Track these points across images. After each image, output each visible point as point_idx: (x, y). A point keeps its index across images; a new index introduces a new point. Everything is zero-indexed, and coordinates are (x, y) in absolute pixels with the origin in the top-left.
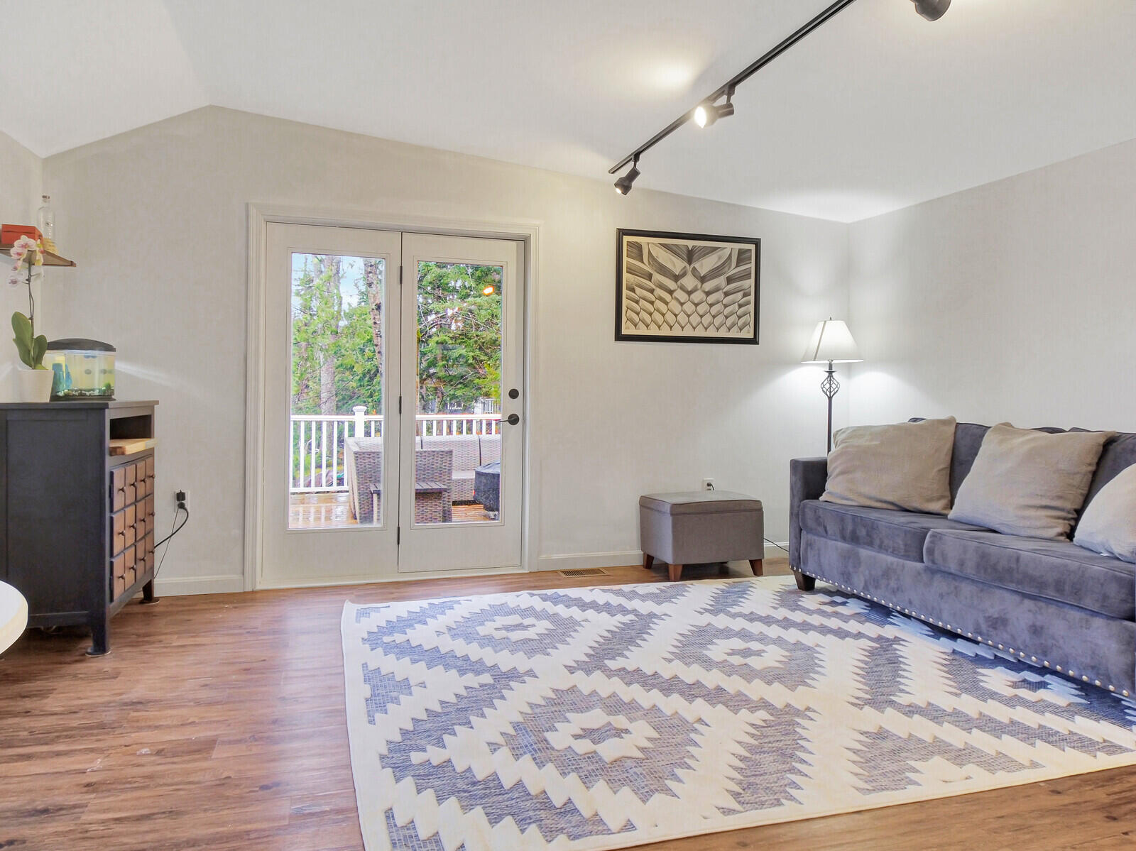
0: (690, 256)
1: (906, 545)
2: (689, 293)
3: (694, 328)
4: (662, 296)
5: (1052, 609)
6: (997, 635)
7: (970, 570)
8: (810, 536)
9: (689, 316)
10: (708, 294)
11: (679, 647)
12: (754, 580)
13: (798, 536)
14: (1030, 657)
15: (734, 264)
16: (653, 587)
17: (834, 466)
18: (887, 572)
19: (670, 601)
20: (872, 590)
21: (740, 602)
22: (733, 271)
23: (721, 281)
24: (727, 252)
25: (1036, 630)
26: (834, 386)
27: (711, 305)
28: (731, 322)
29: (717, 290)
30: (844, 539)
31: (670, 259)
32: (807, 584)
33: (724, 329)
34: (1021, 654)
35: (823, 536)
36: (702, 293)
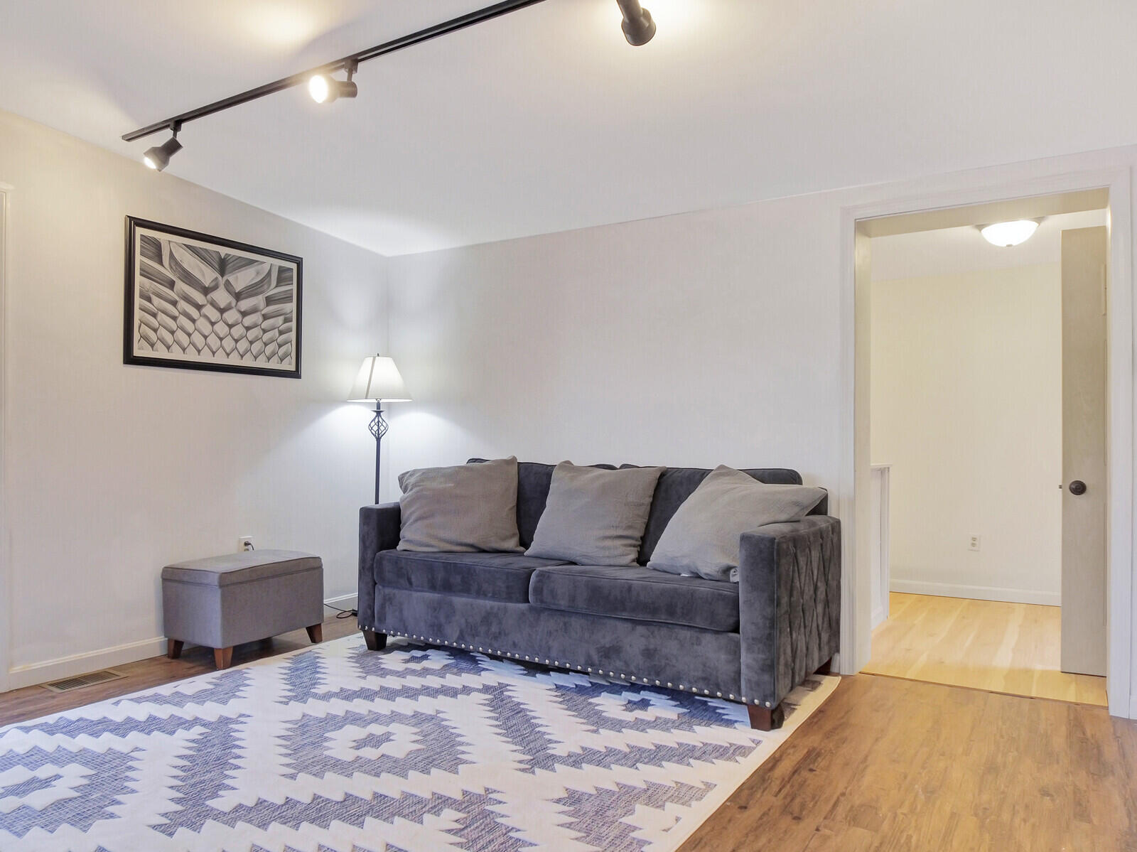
0: (223, 266)
1: (508, 587)
2: (222, 311)
3: (228, 355)
4: (188, 311)
5: (664, 631)
6: (610, 664)
7: (581, 604)
8: (387, 591)
9: (221, 339)
10: (244, 314)
11: (290, 755)
12: (316, 648)
13: (372, 592)
14: (642, 679)
15: (274, 283)
16: (202, 682)
17: (408, 512)
18: (487, 618)
19: (234, 696)
20: (468, 638)
21: (319, 678)
22: (273, 291)
23: (259, 301)
24: (266, 268)
25: (649, 653)
26: (382, 428)
27: (248, 329)
28: (271, 350)
29: (254, 310)
30: (433, 587)
31: (198, 266)
32: (377, 643)
33: (262, 358)
34: (633, 677)
35: (406, 589)
36: (236, 312)
